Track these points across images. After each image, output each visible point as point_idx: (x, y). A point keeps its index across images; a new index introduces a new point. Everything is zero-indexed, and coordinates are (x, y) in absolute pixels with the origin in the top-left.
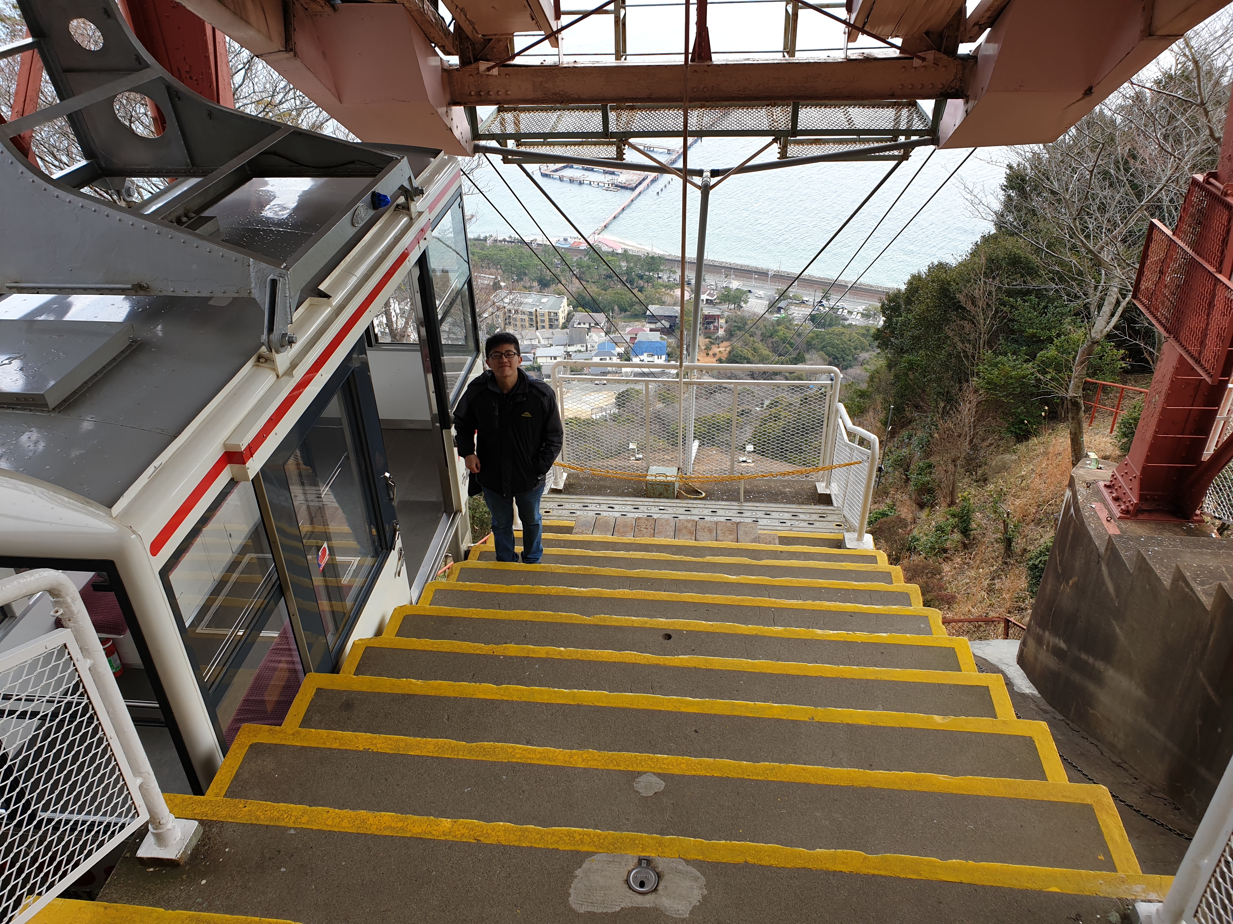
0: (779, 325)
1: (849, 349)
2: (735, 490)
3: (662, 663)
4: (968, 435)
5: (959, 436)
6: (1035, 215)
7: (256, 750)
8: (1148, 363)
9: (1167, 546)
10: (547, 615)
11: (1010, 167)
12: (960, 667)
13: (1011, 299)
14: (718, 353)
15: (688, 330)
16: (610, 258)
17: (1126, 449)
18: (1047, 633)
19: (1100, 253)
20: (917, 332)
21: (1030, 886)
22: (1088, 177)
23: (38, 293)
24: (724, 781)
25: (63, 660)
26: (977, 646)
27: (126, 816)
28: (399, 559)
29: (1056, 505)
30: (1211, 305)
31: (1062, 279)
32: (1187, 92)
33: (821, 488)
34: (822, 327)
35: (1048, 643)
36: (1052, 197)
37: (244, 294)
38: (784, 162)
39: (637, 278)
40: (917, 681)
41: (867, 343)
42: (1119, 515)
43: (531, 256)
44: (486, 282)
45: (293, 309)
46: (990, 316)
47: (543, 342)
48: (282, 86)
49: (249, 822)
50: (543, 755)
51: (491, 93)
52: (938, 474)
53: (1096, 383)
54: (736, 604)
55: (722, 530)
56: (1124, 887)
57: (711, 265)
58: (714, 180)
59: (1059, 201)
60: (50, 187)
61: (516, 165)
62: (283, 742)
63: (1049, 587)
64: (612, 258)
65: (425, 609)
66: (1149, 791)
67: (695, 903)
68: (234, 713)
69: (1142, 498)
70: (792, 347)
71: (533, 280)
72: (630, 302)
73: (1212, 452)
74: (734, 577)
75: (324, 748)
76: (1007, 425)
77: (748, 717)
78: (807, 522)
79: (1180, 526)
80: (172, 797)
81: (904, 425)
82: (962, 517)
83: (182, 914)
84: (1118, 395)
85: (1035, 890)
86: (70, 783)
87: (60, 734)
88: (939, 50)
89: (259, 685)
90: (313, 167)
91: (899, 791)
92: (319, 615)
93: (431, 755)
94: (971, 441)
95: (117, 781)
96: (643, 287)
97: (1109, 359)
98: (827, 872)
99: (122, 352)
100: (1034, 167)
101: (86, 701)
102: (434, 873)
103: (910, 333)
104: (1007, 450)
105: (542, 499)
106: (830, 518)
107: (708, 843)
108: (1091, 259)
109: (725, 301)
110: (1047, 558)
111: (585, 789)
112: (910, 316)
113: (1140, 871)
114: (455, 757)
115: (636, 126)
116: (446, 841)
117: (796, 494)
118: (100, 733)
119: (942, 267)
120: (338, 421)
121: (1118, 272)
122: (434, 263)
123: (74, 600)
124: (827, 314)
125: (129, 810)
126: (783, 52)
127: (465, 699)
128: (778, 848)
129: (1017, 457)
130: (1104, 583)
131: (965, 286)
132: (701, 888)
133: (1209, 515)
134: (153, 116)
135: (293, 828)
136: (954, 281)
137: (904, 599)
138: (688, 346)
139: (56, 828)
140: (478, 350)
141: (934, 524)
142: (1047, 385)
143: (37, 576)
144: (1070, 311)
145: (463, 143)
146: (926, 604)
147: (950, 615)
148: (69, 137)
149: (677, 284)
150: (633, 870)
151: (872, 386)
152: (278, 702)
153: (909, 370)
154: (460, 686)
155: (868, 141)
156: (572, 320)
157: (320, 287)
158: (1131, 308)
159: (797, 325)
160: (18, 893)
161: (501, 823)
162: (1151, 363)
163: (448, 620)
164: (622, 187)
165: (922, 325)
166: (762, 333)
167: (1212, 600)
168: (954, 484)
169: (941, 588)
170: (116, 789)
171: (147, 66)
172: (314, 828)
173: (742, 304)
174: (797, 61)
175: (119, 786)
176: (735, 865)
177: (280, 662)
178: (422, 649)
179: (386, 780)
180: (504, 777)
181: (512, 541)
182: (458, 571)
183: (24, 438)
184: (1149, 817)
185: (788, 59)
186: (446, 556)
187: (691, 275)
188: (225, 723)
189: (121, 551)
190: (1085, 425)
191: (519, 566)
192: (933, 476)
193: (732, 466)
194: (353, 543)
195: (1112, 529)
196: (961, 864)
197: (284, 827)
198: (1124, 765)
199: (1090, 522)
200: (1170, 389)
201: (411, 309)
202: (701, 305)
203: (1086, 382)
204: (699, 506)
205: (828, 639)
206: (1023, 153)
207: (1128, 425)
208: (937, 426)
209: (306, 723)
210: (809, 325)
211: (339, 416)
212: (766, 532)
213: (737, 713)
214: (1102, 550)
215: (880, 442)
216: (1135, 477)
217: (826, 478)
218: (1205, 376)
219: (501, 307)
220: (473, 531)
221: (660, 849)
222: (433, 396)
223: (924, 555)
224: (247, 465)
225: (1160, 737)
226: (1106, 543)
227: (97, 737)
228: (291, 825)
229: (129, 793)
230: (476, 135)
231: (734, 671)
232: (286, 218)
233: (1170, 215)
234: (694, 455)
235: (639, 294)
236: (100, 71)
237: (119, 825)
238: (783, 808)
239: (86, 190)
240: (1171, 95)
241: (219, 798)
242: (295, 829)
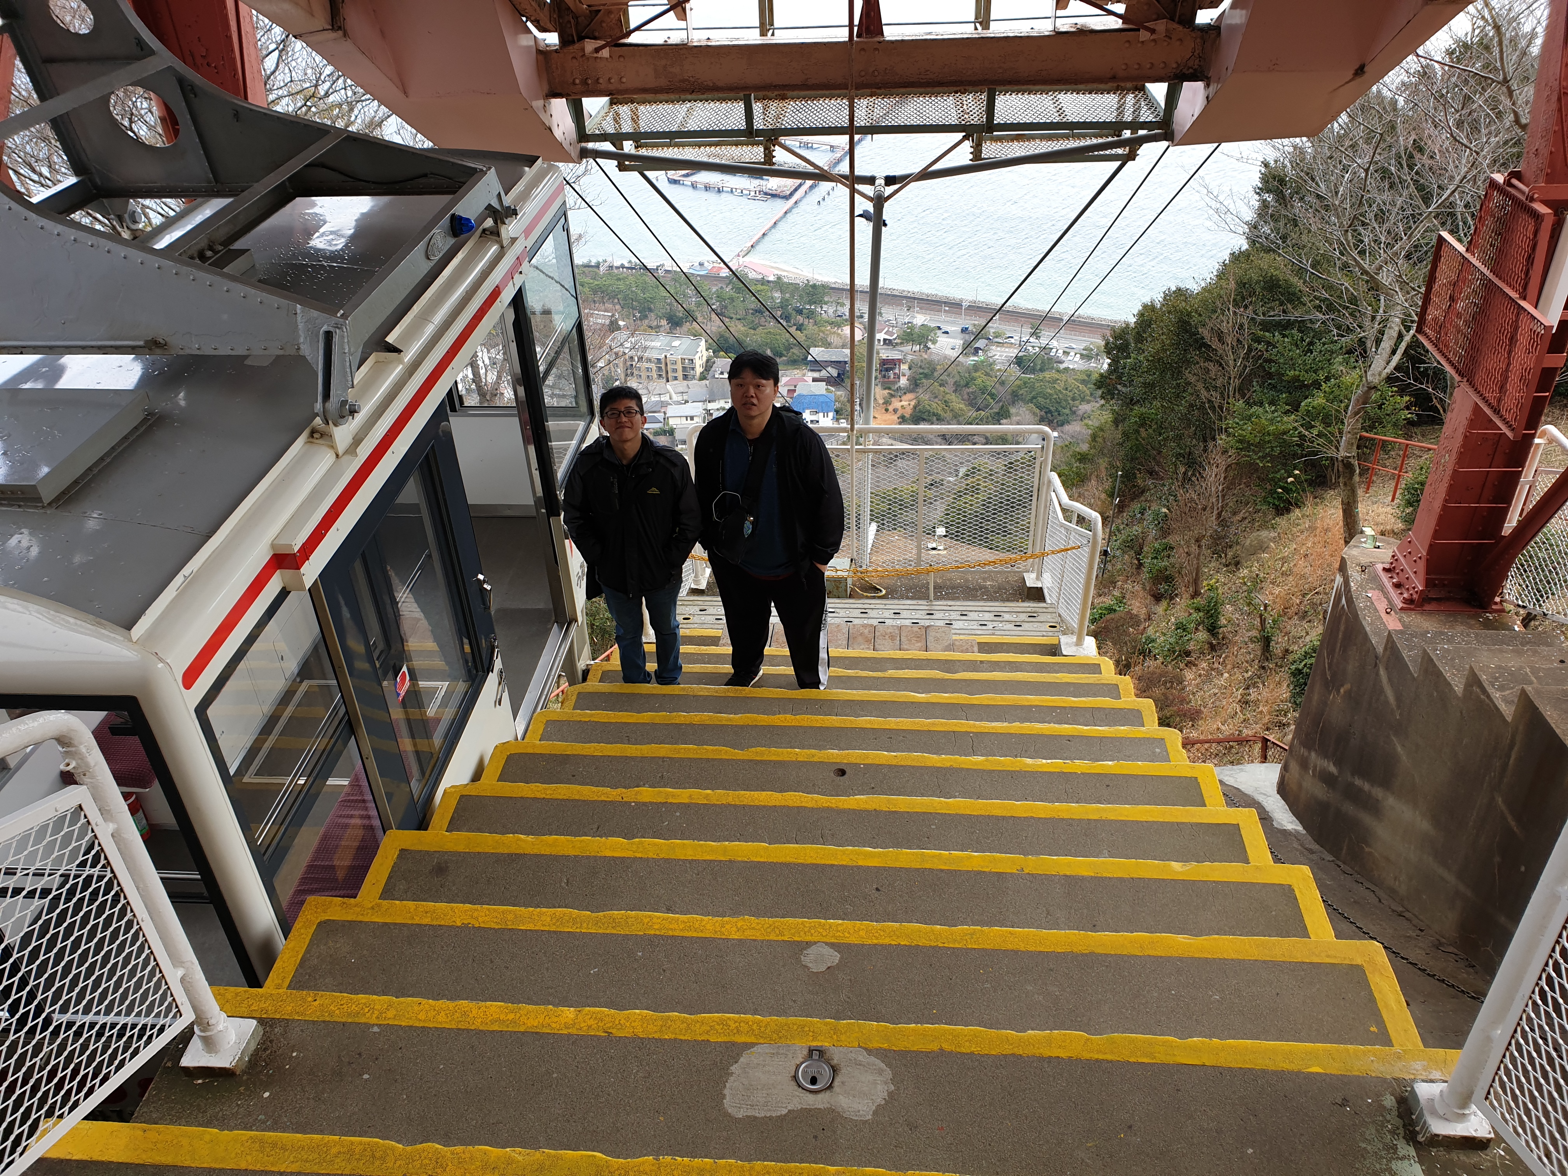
0: (976, 371)
1: (1066, 401)
2: (923, 586)
3: (834, 806)
4: (1216, 508)
5: (1204, 509)
6: (1296, 226)
7: (326, 928)
8: (1439, 413)
9: (1459, 643)
10: (689, 749)
11: (1266, 165)
12: (1204, 801)
13: (1267, 334)
14: (900, 408)
15: (861, 380)
16: (760, 287)
17: (1409, 521)
18: (1313, 755)
19: (1377, 274)
20: (1151, 377)
21: (1286, 1066)
22: (1363, 175)
23: (21, 353)
24: (913, 950)
25: (79, 825)
26: (1228, 773)
27: (166, 1016)
28: (500, 684)
29: (1326, 594)
30: (1513, 340)
31: (1331, 308)
32: (1485, 67)
33: (1031, 581)
34: (1031, 373)
35: (1315, 767)
36: (1318, 202)
37: (293, 352)
38: (979, 165)
39: (794, 312)
40: (1151, 819)
41: (1088, 392)
42: (1400, 605)
43: (657, 287)
44: (599, 321)
45: (354, 368)
46: (1242, 356)
47: (676, 398)
48: (329, 73)
49: (321, 1019)
50: (688, 924)
51: (601, 81)
52: (1178, 557)
53: (1375, 439)
54: (926, 728)
55: (907, 636)
56: (1400, 1064)
57: (889, 295)
58: (889, 190)
59: (1327, 208)
60: (32, 216)
61: (636, 173)
62: (360, 918)
63: (1316, 697)
64: (762, 287)
65: (534, 746)
66: (1438, 946)
67: (880, 1101)
68: (296, 882)
69: (1429, 583)
70: (994, 399)
71: (661, 318)
72: (786, 344)
73: (1514, 524)
74: (923, 695)
75: (412, 925)
76: (1263, 494)
77: (942, 870)
78: (1014, 624)
79: (1476, 617)
80: (222, 991)
81: (1135, 497)
82: (1208, 611)
83: (242, 1134)
84: (1401, 453)
85: (1293, 1071)
86: (93, 978)
87: (78, 917)
88: (1172, 19)
89: (326, 847)
90: (373, 183)
91: (1129, 957)
92: (400, 757)
93: (547, 928)
94: (1219, 515)
95: (152, 974)
96: (802, 324)
97: (1390, 408)
98: (1041, 1059)
99: (135, 428)
100: (1295, 165)
101: (109, 875)
102: (555, 1075)
103: (1141, 379)
104: (1264, 526)
105: (678, 603)
106: (1042, 618)
107: (894, 1028)
108: (1367, 282)
109: (908, 341)
110: (1313, 660)
111: (741, 965)
112: (1141, 358)
113: (1421, 1044)
114: (578, 930)
115: (788, 121)
116: (569, 1035)
117: (999, 588)
118: (129, 915)
119: (1180, 293)
120: (415, 508)
121: (1400, 298)
122: (533, 302)
123: (89, 749)
124: (1037, 355)
125: (169, 1009)
126: (975, 23)
127: (588, 857)
128: (981, 1031)
129: (1276, 534)
130: (1382, 691)
131: (1210, 318)
132: (886, 1083)
133: (1512, 603)
134: (161, 115)
135: (377, 1025)
136: (1196, 311)
137: (1134, 717)
138: (861, 401)
139: (78, 1034)
140: (592, 414)
141: (1173, 620)
142: (1312, 442)
143: (41, 720)
144: (1341, 348)
145: (566, 145)
146: (1164, 722)
147: (1194, 735)
148: (50, 142)
149: (846, 320)
150: (802, 1063)
151: (1094, 446)
152: (352, 868)
153: (1142, 425)
154: (581, 841)
155: (1084, 136)
156: (713, 369)
157: (387, 339)
158: (1415, 344)
159: (999, 370)
160: (33, 1117)
161: (637, 1011)
162: (1441, 411)
163: (564, 759)
164: (774, 196)
165: (1156, 369)
166: (956, 382)
167: (1514, 708)
168: (1198, 570)
169: (1183, 701)
170: (152, 984)
171: (152, 53)
172: (403, 1024)
173: (930, 344)
174: (992, 35)
175: (155, 979)
176: (927, 1054)
177: (352, 816)
178: (533, 796)
179: (492, 962)
180: (640, 954)
181: (643, 656)
182: (574, 698)
183: (13, 541)
184: (1436, 977)
185: (981, 32)
186: (560, 676)
187: (862, 307)
188: (286, 896)
189: (145, 683)
190: (1360, 492)
191: (653, 688)
192: (1172, 560)
193: (919, 554)
194: (439, 663)
195: (1393, 623)
196: (1203, 1043)
197: (365, 1024)
198: (1407, 914)
199: (1365, 615)
200: (1463, 446)
201: (505, 359)
202: (877, 346)
203: (1361, 438)
204: (878, 606)
205: (1040, 770)
206: (1281, 147)
207: (1413, 492)
208: (1175, 496)
209: (387, 893)
210: (1015, 370)
211: (417, 502)
212: (962, 637)
213: (928, 866)
214: (1380, 649)
215: (1105, 519)
216: (1420, 558)
217: (1036, 567)
218: (1505, 430)
219: (621, 354)
220: (592, 643)
221: (835, 1037)
222: (536, 474)
223: (1161, 659)
224: (302, 570)
225: (1451, 878)
226: (1385, 641)
227: (126, 919)
228: (374, 1021)
229: (168, 988)
230: (583, 135)
231: (924, 813)
232: (342, 250)
233: (1465, 223)
234: (870, 542)
235: (798, 334)
236: (91, 60)
237: (158, 1027)
238: (987, 981)
239: (77, 216)
240: (1465, 70)
241: (281, 991)
242: (379, 1026)
